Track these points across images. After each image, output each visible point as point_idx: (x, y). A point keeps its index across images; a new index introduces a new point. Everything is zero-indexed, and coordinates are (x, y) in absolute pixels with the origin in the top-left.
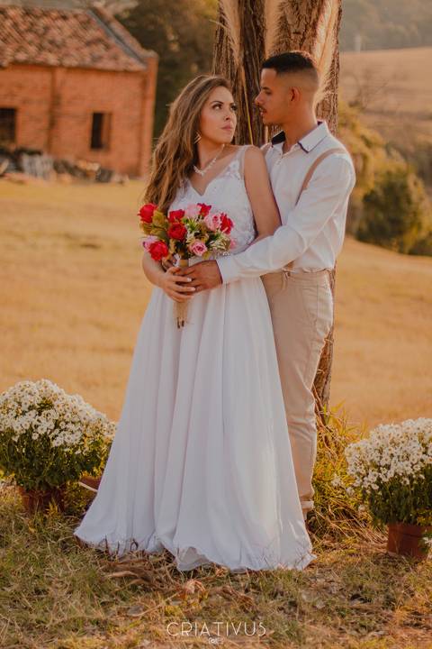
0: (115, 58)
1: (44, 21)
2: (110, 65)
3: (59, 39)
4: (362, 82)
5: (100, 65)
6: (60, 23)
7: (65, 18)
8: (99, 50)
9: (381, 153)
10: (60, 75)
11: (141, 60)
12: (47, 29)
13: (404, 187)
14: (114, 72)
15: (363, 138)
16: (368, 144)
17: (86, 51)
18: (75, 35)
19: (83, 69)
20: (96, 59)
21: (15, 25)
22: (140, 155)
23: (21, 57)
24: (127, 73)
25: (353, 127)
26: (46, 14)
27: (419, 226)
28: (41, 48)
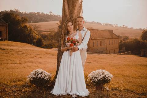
0: (2, 24)
2: (2, 25)
9: (38, 36)
11: (6, 24)
13: (41, 40)
14: (2, 26)
16: (36, 34)
22: (6, 37)
24: (4, 26)
25: (34, 32)
27: (43, 45)
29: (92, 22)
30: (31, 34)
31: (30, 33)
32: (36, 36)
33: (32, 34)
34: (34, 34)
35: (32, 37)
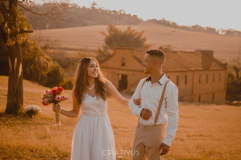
4: (46, 42)
9: (52, 62)
13: (58, 71)
15: (46, 58)
16: (48, 60)
25: (43, 56)
27: (63, 81)
29: (193, 27)
30: (36, 59)
31: (35, 57)
32: (47, 64)
33: (39, 58)
34: (42, 59)
35: (37, 65)
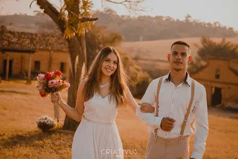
1: (48, 38)
2: (66, 50)
3: (52, 43)
5: (63, 50)
6: (52, 38)
7: (54, 37)
8: (63, 45)
10: (52, 52)
12: (48, 40)
14: (67, 52)
17: (59, 46)
18: (56, 42)
19: (58, 51)
20: (62, 48)
21: (40, 39)
23: (41, 47)
25: (133, 66)
26: (48, 36)
28: (47, 45)
32: (137, 74)
34: (132, 69)
